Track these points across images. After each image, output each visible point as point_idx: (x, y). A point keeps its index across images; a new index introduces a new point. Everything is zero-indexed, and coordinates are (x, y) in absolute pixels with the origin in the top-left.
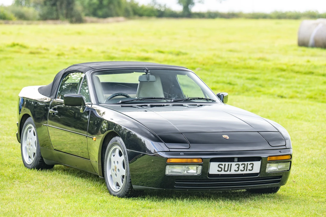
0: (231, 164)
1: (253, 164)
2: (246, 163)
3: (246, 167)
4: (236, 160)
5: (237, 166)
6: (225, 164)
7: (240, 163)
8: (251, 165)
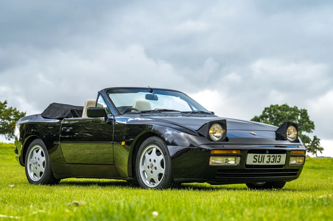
0: (264, 156)
1: (280, 156)
2: (275, 155)
3: (275, 159)
4: (267, 152)
5: (269, 157)
6: (259, 156)
7: (271, 155)
8: (279, 157)
